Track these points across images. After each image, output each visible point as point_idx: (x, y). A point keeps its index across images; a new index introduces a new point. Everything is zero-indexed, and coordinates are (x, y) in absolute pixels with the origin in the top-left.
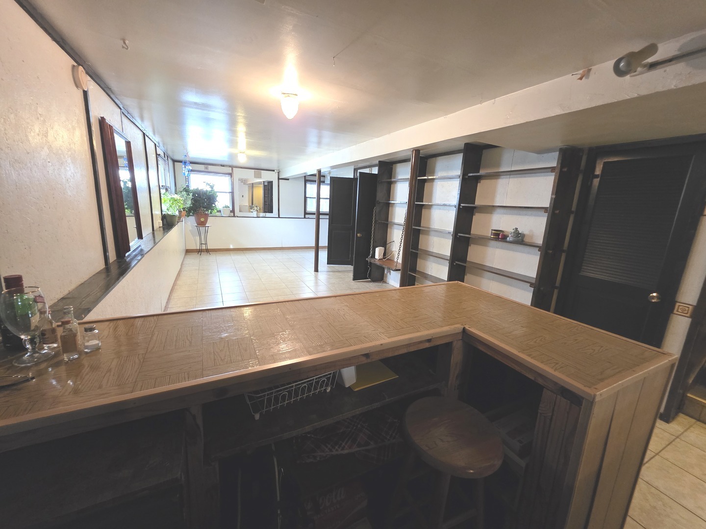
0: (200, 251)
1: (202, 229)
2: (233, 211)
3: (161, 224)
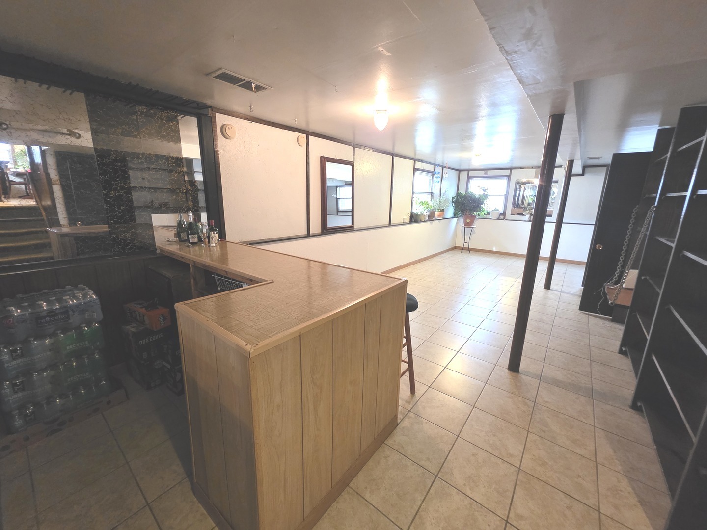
0: (463, 249)
1: (468, 230)
2: (504, 214)
3: (408, 220)
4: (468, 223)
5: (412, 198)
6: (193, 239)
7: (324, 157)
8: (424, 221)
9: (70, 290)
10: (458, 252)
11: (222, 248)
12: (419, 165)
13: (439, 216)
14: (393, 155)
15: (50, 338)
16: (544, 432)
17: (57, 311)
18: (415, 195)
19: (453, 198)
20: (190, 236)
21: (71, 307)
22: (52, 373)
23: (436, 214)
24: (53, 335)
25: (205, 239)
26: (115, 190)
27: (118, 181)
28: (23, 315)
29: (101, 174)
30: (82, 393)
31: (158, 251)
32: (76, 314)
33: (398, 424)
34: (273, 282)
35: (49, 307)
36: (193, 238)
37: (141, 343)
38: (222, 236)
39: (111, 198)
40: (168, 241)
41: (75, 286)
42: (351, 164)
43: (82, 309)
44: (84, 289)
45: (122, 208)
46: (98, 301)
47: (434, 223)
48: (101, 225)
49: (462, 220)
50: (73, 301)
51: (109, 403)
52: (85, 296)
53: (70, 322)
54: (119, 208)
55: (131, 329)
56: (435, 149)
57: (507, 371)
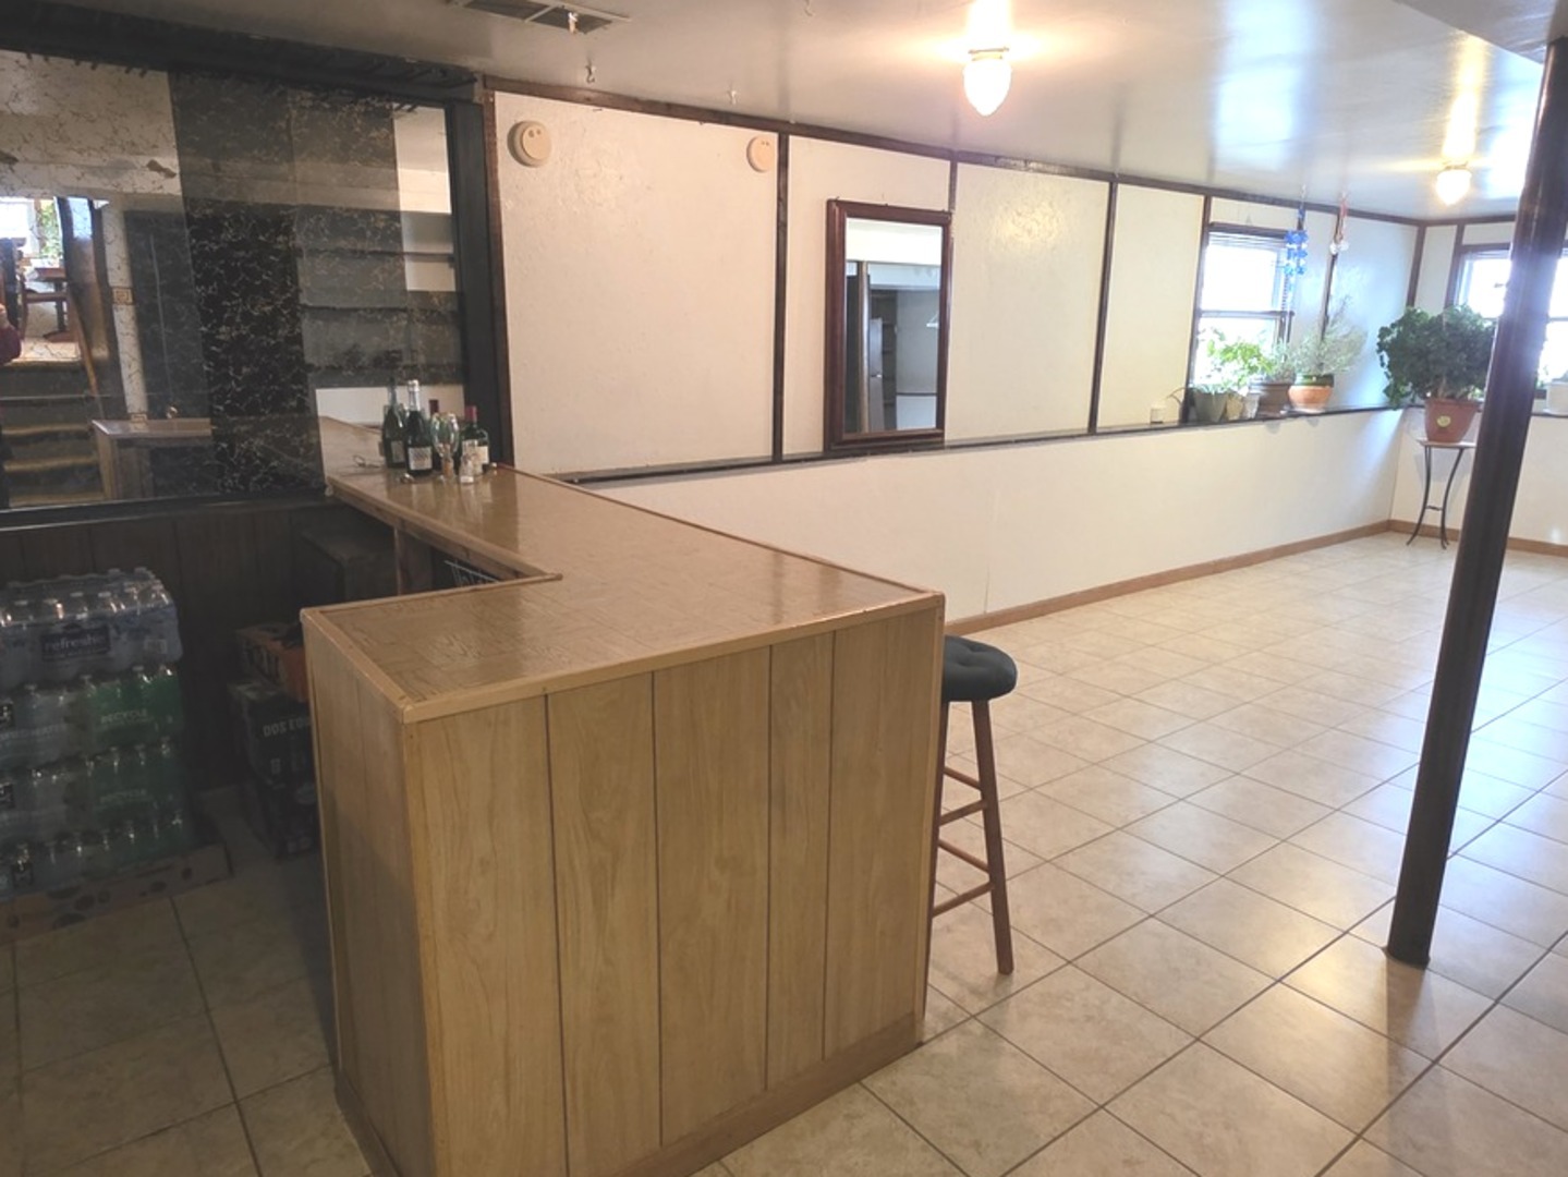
3: (1172, 414)
4: (1442, 430)
5: (1194, 332)
6: (419, 460)
7: (838, 202)
8: (1242, 420)
9: (116, 579)
10: (1396, 542)
11: (497, 489)
12: (1223, 210)
13: (1309, 401)
14: (1114, 179)
15: (69, 691)
16: (1419, 1149)
17: (86, 627)
18: (1203, 323)
19: (1384, 332)
20: (411, 451)
21: (114, 618)
22: (69, 777)
23: (1297, 391)
24: (74, 684)
25: (447, 460)
26: (230, 322)
27: (237, 298)
28: (15, 627)
29: (198, 282)
30: (130, 839)
31: (328, 492)
32: (124, 637)
33: (921, 1044)
34: (559, 578)
35: (69, 615)
36: (420, 457)
37: (270, 730)
38: (502, 452)
39: (219, 343)
40: (362, 465)
41: (129, 571)
42: (942, 220)
43: (137, 627)
44: (145, 578)
45: (245, 370)
46: (173, 611)
47: (1287, 426)
48: (195, 417)
49: (1419, 418)
50: (118, 606)
51: (187, 873)
52: (144, 595)
53: (112, 654)
54: (237, 372)
55: (246, 692)
56: (1304, 149)
57: (1382, 957)
